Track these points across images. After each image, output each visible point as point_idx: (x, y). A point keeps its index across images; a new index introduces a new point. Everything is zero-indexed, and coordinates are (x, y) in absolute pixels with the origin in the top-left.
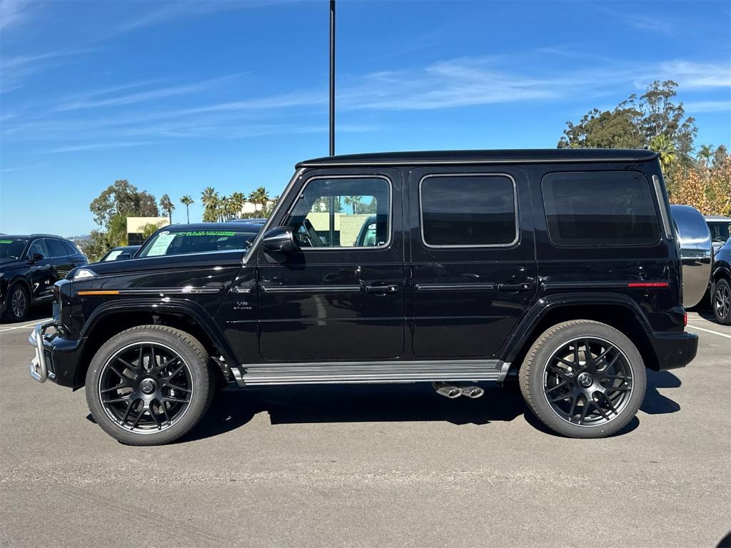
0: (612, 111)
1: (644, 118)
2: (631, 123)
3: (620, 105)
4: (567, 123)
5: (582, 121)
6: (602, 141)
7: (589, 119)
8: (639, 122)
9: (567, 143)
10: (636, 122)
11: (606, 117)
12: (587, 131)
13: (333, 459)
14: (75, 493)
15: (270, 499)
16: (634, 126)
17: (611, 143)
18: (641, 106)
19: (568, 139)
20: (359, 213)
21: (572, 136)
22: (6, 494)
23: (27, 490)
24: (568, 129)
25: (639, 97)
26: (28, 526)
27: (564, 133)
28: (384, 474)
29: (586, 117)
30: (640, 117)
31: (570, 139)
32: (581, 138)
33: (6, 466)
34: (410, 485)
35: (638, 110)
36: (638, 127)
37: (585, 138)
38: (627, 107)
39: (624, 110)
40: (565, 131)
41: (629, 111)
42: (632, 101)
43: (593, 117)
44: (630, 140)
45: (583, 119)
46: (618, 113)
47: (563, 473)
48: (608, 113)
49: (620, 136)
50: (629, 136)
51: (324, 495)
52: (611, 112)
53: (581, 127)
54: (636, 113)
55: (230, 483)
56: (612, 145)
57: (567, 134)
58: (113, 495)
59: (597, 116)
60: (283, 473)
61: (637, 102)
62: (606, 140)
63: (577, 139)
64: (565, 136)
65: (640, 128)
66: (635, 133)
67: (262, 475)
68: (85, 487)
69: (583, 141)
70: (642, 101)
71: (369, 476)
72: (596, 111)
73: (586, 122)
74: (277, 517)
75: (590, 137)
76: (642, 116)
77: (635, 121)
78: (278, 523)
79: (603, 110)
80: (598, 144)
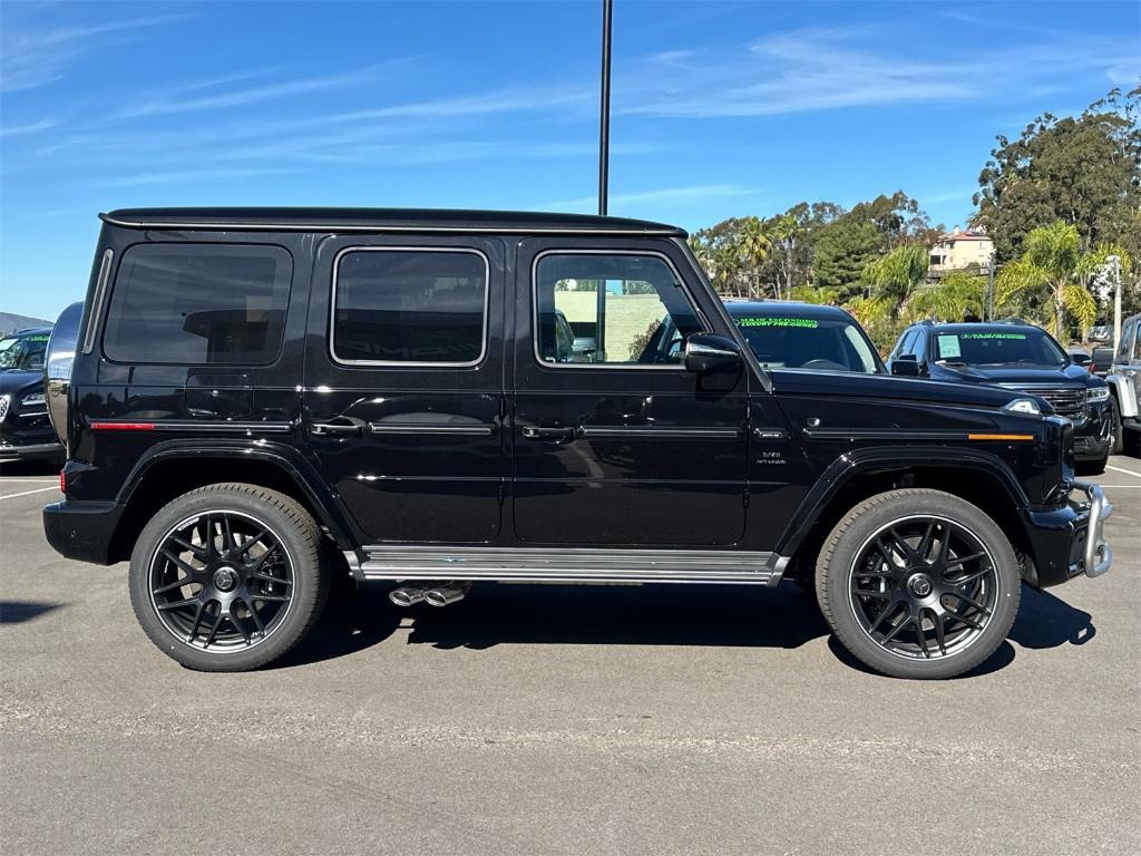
0: (1077, 116)
1: (1134, 129)
2: (1110, 139)
3: (1091, 107)
4: (997, 138)
5: (1024, 134)
6: (1060, 169)
7: (1037, 130)
8: (1125, 137)
9: (996, 172)
10: (1120, 137)
11: (1066, 127)
12: (1032, 151)
13: (644, 713)
14: (243, 756)
15: (554, 774)
16: (1115, 143)
17: (1075, 173)
18: (1128, 108)
19: (998, 166)
20: (631, 293)
21: (1006, 161)
22: (134, 754)
23: (166, 750)
24: (999, 149)
25: (1125, 92)
26: (181, 808)
27: (993, 155)
28: (733, 740)
29: (1031, 127)
30: (1126, 129)
31: (1003, 166)
32: (1021, 164)
33: (125, 709)
34: (778, 760)
35: (1124, 117)
36: (1123, 146)
37: (1028, 164)
38: (1104, 111)
39: (1099, 115)
40: (994, 151)
41: (1107, 117)
42: (1113, 100)
43: (1042, 128)
44: (1109, 170)
45: (1025, 130)
46: (1089, 121)
47: (1031, 747)
48: (1070, 121)
49: (1090, 161)
50: (1107, 161)
51: (641, 771)
52: (1075, 120)
53: (1021, 144)
54: (1118, 122)
55: (485, 746)
56: (1077, 177)
57: (998, 157)
58: (305, 760)
59: (1051, 125)
60: (567, 732)
61: (1121, 101)
62: (1067, 168)
63: (1015, 166)
64: (994, 159)
65: (1126, 148)
66: (1116, 157)
67: (534, 735)
68: (258, 746)
69: (1025, 168)
70: (1131, 102)
71: (709, 742)
72: (1049, 117)
73: (1031, 136)
74: (571, 802)
75: (1038, 162)
76: (1130, 127)
77: (1116, 137)
78: (574, 813)
79: (1061, 116)
80: (1052, 176)
